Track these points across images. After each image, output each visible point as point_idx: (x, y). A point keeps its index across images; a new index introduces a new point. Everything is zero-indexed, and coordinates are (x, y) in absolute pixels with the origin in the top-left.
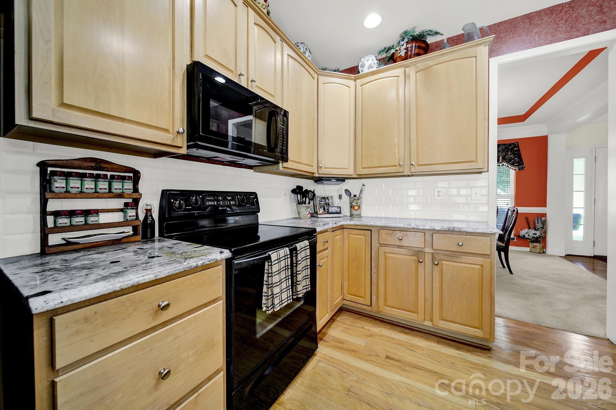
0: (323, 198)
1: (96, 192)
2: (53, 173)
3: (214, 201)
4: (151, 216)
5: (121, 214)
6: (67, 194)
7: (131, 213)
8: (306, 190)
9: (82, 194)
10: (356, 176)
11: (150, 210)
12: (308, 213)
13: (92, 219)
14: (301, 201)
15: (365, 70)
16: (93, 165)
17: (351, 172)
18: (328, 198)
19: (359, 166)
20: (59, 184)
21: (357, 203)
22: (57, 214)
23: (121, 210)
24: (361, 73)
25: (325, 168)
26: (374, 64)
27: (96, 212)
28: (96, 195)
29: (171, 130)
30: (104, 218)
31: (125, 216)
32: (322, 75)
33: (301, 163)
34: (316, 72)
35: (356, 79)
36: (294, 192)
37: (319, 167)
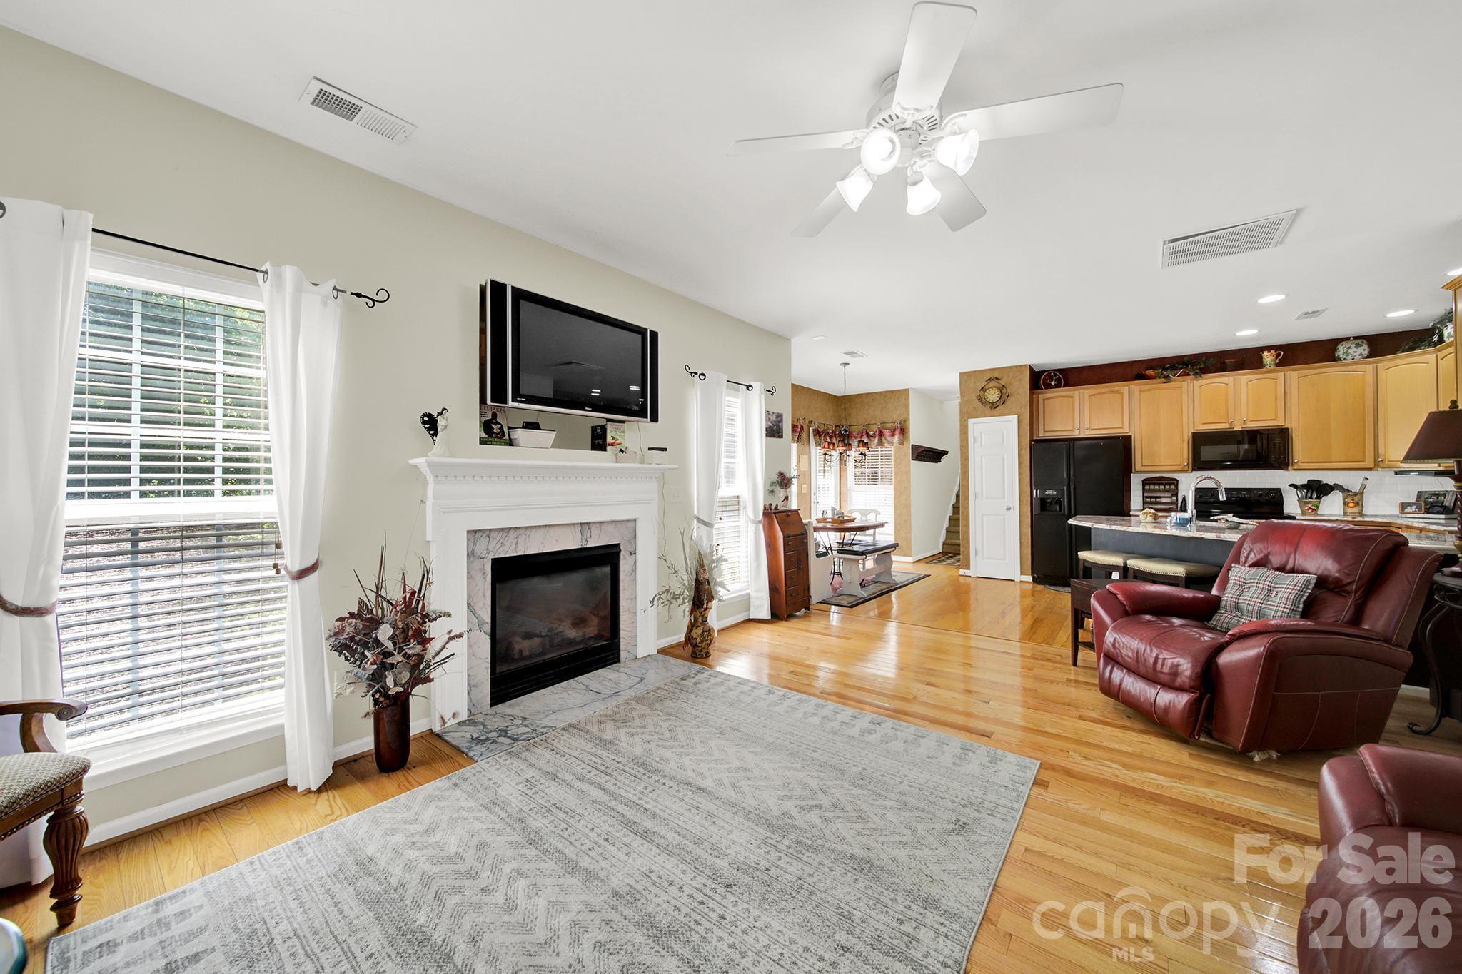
2: (1146, 484)
4: (1185, 500)
5: (1170, 499)
6: (1150, 491)
7: (1174, 498)
13: (1158, 500)
16: (1159, 479)
20: (1146, 487)
22: (1147, 497)
23: (1170, 497)
28: (1160, 491)
29: (1181, 464)
30: (1163, 500)
32: (1382, 362)
33: (1331, 462)
34: (1371, 363)
35: (1438, 352)
36: (1292, 486)
37: (1378, 461)
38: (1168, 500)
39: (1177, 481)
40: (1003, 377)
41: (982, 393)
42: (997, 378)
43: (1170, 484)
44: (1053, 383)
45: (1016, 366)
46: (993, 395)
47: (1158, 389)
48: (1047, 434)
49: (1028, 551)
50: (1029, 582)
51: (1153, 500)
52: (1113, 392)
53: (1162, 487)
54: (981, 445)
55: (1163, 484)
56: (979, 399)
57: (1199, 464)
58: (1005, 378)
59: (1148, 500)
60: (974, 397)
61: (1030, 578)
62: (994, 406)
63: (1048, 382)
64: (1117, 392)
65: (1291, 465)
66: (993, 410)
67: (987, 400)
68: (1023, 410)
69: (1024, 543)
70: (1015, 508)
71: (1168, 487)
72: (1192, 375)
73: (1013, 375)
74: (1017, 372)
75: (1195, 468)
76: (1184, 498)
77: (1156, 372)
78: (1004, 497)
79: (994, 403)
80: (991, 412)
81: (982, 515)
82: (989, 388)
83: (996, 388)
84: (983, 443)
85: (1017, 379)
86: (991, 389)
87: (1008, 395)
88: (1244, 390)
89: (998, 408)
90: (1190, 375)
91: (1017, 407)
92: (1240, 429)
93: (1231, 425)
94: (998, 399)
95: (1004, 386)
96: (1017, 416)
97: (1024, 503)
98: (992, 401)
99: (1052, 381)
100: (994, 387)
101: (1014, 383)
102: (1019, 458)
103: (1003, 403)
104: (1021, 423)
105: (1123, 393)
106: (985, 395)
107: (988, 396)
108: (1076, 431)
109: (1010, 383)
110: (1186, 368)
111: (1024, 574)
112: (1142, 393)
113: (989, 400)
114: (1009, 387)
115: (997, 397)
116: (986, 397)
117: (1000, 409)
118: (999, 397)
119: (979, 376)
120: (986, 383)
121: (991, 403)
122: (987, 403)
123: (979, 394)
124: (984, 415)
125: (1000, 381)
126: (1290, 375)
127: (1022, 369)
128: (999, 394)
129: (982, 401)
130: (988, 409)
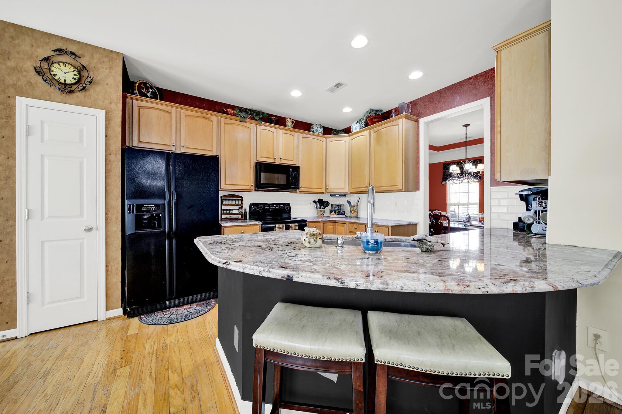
0: (337, 206)
1: (232, 204)
2: (224, 199)
3: (268, 207)
4: (246, 212)
5: (238, 211)
6: (226, 205)
7: (241, 210)
8: (324, 201)
9: (229, 205)
10: (350, 193)
11: (246, 210)
12: (321, 214)
13: (231, 212)
14: (320, 207)
15: (353, 131)
16: (231, 196)
17: (346, 191)
18: (340, 206)
19: (351, 187)
20: (224, 202)
21: (353, 209)
22: (224, 210)
23: (238, 210)
24: (352, 132)
25: (330, 189)
26: (358, 127)
27: (232, 210)
28: (232, 205)
29: (249, 185)
30: (234, 212)
31: (239, 212)
32: (328, 138)
33: (312, 188)
34: (324, 137)
35: (349, 136)
36: (314, 202)
37: (326, 189)
38: (237, 212)
39: (242, 198)
40: (83, 56)
41: (45, 65)
42: (72, 54)
43: (238, 200)
44: (149, 95)
45: (104, 49)
46: (65, 74)
47: (234, 124)
48: (142, 145)
49: (117, 279)
50: (118, 317)
51: (228, 212)
52: (205, 118)
53: (234, 202)
54: (42, 140)
55: (234, 199)
56: (40, 72)
57: (259, 186)
58: (87, 58)
59: (225, 212)
60: (28, 65)
61: (119, 311)
62: (67, 89)
63: (144, 91)
64: (208, 119)
65: (299, 189)
66: (65, 95)
67: (53, 78)
68: (113, 106)
69: (112, 270)
70: (98, 228)
71: (237, 202)
72: (257, 120)
73: (99, 59)
74: (107, 56)
75: (256, 189)
76: (245, 210)
77: (235, 112)
78: (81, 214)
79: (65, 85)
80: (61, 97)
81: (43, 242)
82: (59, 62)
83: (70, 66)
84: (46, 138)
85: (104, 67)
86: (61, 64)
87: (91, 83)
88: (281, 139)
89: (75, 95)
90: (255, 120)
91: (103, 102)
92: (278, 164)
93: (275, 160)
94: (74, 81)
95: (84, 67)
96: (103, 112)
97: (114, 219)
98: (62, 81)
99: (148, 93)
100: (67, 63)
101: (101, 69)
102: (106, 165)
103: (81, 90)
104: (109, 121)
105: (212, 121)
106: (50, 70)
107: (55, 72)
108: (172, 147)
109: (95, 68)
110: (253, 115)
111: (112, 309)
112: (226, 126)
113: (56, 78)
114: (93, 71)
115: (73, 78)
116: (53, 73)
117: (78, 97)
118: (75, 79)
119: (42, 40)
120: (53, 53)
121: (62, 83)
122: (52, 81)
123: (38, 65)
124: (48, 98)
125: (77, 59)
126: (299, 136)
127: (112, 58)
128: (74, 75)
129: (43, 76)
130: (55, 91)
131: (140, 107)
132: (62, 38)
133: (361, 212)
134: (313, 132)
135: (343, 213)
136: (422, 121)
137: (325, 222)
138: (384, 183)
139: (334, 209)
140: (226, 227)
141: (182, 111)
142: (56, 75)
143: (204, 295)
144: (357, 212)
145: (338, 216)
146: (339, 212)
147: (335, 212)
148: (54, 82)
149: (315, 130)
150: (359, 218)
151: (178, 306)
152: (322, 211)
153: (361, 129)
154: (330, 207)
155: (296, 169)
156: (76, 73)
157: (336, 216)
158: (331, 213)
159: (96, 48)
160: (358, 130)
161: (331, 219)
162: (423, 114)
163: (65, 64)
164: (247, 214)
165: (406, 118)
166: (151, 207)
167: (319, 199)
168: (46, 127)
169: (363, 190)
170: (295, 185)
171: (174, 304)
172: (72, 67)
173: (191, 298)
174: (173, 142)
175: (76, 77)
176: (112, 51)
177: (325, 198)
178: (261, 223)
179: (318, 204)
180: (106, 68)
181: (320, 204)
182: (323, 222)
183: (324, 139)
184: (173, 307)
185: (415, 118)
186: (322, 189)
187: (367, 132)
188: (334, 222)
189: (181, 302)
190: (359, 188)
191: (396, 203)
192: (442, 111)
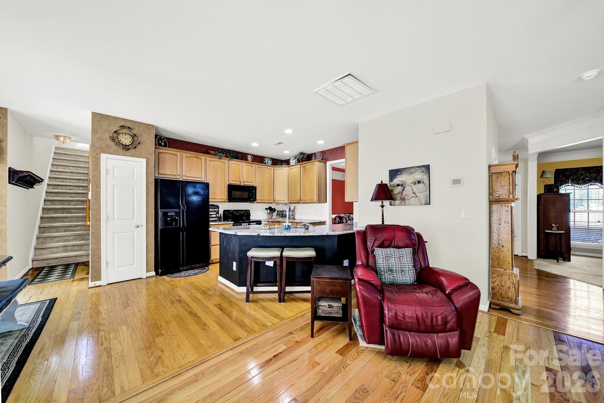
0: (281, 211)
2: (210, 208)
8: (273, 208)
9: (213, 211)
10: (289, 203)
12: (270, 217)
15: (291, 164)
17: (287, 201)
18: (283, 211)
19: (290, 199)
20: (210, 210)
22: (211, 215)
23: (216, 214)
25: (277, 200)
26: (294, 162)
29: (224, 199)
32: (275, 167)
33: (264, 200)
34: (272, 167)
35: (289, 167)
36: (266, 209)
37: (274, 201)
38: (215, 216)
39: (218, 207)
40: (134, 129)
41: (115, 135)
42: (129, 128)
43: (216, 208)
45: (145, 124)
46: (126, 140)
47: (215, 161)
49: (152, 255)
50: (153, 276)
52: (197, 158)
54: (113, 177)
55: (213, 208)
56: (113, 139)
57: (231, 199)
58: (136, 130)
60: (107, 136)
61: (153, 273)
62: (126, 148)
63: (160, 142)
64: (199, 158)
65: (256, 201)
66: (125, 151)
67: (119, 142)
68: (150, 156)
69: (150, 250)
70: (142, 226)
71: (215, 209)
72: (229, 158)
73: (143, 129)
74: (146, 128)
75: (229, 201)
76: (221, 215)
77: (215, 153)
78: (133, 218)
79: (126, 146)
80: (123, 152)
81: (114, 233)
82: (123, 133)
83: (128, 135)
84: (115, 175)
85: (146, 134)
86: (123, 134)
87: (139, 144)
88: (244, 169)
89: (130, 151)
90: (228, 157)
91: (145, 154)
92: (243, 185)
93: (240, 183)
94: (130, 143)
95: (135, 135)
96: (145, 160)
97: (150, 221)
98: (124, 144)
99: (162, 143)
100: (127, 133)
101: (143, 135)
102: (147, 190)
103: (134, 148)
104: (148, 165)
105: (202, 159)
106: (118, 138)
107: (120, 139)
108: (178, 176)
109: (140, 135)
110: (227, 154)
111: (149, 272)
112: (210, 162)
113: (121, 142)
114: (139, 137)
115: (130, 142)
116: (119, 140)
117: (132, 152)
118: (131, 142)
119: (113, 121)
120: (119, 128)
121: (123, 145)
122: (119, 144)
123: (112, 135)
124: (116, 153)
125: (132, 131)
126: (256, 166)
127: (149, 128)
128: (131, 140)
129: (114, 141)
130: (120, 149)
131: (159, 153)
132: (124, 119)
133: (296, 215)
134: (265, 163)
135: (285, 216)
136: (328, 163)
137: (273, 222)
138: (308, 198)
139: (279, 214)
140: (212, 225)
141: (184, 154)
142: (121, 140)
143: (201, 265)
144: (294, 215)
145: (281, 218)
146: (282, 215)
147: (280, 216)
148: (120, 144)
149: (266, 162)
150: (295, 219)
151: (186, 270)
152: (271, 215)
153: (296, 163)
154: (276, 212)
155: (254, 188)
156: (131, 139)
157: (280, 218)
158: (277, 216)
159: (141, 124)
160: (294, 164)
161: (276, 220)
162: (328, 159)
163: (126, 134)
164: (221, 217)
165: (319, 162)
166: (173, 213)
167: (269, 207)
168: (115, 170)
169: (297, 201)
170: (253, 198)
171: (184, 269)
172: (129, 136)
173: (193, 266)
174: (179, 173)
175: (131, 141)
176: (149, 125)
177: (273, 206)
178: (233, 222)
179: (268, 210)
180: (146, 135)
181: (270, 211)
182: (272, 222)
183: (273, 168)
184: (184, 271)
185: (325, 161)
186: (271, 200)
187: (299, 166)
188: (279, 222)
189: (188, 268)
190: (294, 200)
191: (316, 210)
192: (337, 160)
